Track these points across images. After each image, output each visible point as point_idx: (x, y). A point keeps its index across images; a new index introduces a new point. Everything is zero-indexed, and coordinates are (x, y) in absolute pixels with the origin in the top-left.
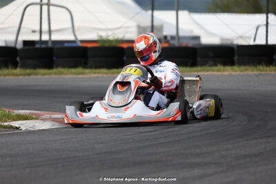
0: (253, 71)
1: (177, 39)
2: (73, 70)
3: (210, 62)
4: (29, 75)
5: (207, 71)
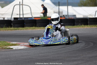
0: (95, 27)
1: (68, 16)
2: (31, 28)
3: (79, 24)
4: (16, 30)
5: (79, 27)
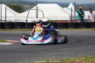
4: (27, 31)
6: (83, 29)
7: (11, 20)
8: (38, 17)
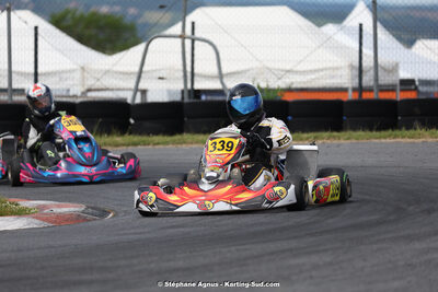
1: (374, 89)
6: (419, 130)
7: (68, 90)
8: (196, 71)
